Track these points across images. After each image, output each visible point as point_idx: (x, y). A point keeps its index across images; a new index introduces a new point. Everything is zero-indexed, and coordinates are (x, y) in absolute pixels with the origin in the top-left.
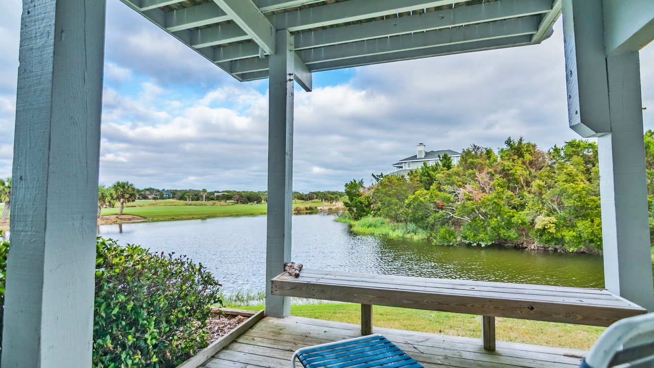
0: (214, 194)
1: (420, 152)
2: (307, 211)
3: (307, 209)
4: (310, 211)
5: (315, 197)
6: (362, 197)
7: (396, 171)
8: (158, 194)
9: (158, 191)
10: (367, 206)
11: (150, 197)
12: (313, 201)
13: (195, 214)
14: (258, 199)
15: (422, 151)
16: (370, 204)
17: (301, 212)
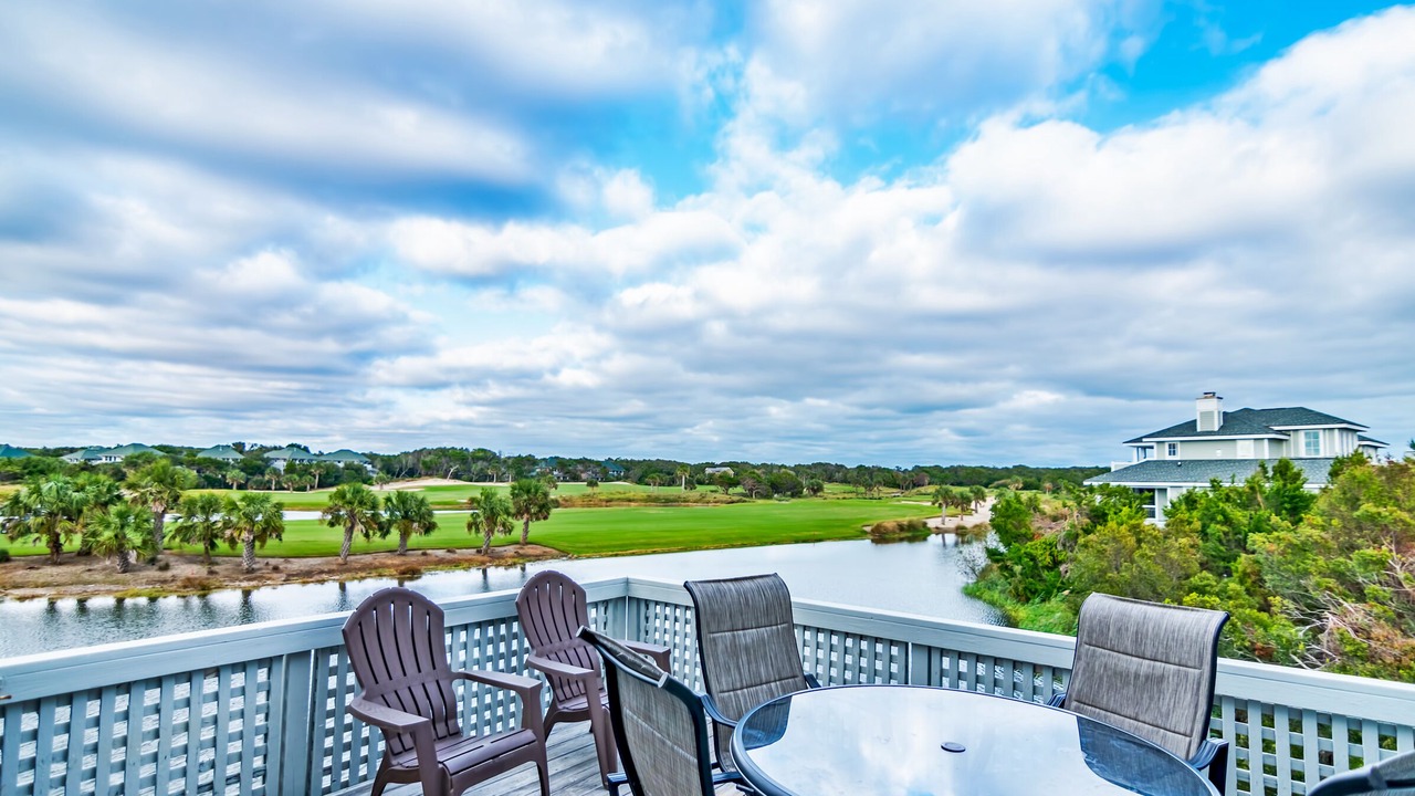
0: (704, 471)
1: (1207, 415)
2: (903, 535)
3: (901, 528)
4: (909, 534)
5: (927, 481)
6: (1037, 542)
7: (1135, 462)
8: (598, 470)
9: (598, 464)
10: (1048, 568)
11: (584, 476)
12: (922, 489)
13: (658, 544)
14: (795, 487)
15: (1212, 413)
16: (1056, 563)
17: (887, 536)
